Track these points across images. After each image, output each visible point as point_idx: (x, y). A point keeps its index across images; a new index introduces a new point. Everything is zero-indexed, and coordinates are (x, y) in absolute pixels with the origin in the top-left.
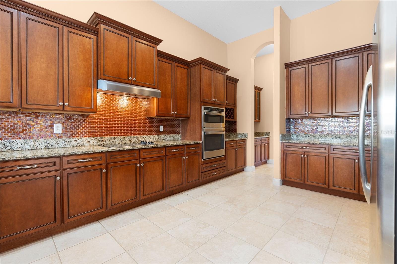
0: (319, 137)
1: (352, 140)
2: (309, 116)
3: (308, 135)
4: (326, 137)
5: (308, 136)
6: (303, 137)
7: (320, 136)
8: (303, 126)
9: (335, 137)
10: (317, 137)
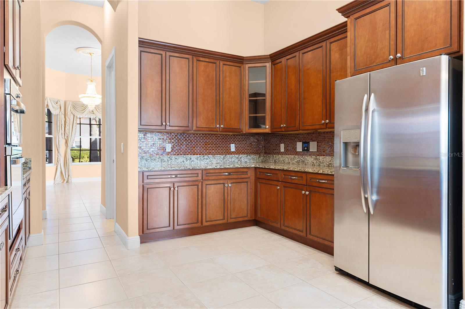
0: (169, 160)
1: (202, 162)
2: (167, 129)
3: (154, 158)
4: (176, 160)
5: (155, 160)
6: (148, 161)
7: (169, 158)
8: (147, 145)
9: (185, 159)
10: (166, 160)
